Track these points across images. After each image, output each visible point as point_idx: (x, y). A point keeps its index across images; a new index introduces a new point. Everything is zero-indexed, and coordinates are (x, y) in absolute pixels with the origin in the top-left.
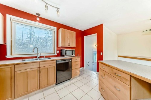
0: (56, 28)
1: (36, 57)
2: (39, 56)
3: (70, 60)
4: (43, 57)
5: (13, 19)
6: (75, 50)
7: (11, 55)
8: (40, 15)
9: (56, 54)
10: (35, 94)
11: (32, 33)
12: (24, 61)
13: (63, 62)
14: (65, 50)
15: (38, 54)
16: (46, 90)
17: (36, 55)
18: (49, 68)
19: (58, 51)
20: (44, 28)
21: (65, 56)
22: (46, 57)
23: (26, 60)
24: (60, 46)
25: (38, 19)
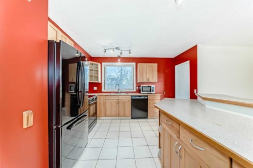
0: (134, 64)
1: (118, 92)
3: (146, 97)
4: (123, 92)
6: (154, 86)
8: (120, 56)
9: (135, 90)
13: (137, 98)
14: (142, 86)
19: (137, 87)
21: (142, 92)
22: (125, 92)
24: (138, 82)
25: (119, 60)
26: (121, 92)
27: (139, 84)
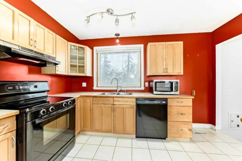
0: (142, 46)
1: (116, 91)
2: (119, 89)
3: (164, 101)
4: (123, 91)
5: (98, 50)
6: (178, 81)
7: (97, 87)
8: (119, 35)
9: (143, 88)
10: (110, 137)
11: (130, 59)
12: (104, 94)
13: (147, 102)
14: (155, 81)
15: (117, 87)
16: (122, 138)
17: (115, 89)
18: (126, 108)
19: (147, 84)
20: (126, 51)
21: (155, 92)
22: (127, 91)
23: (106, 93)
24: (148, 74)
25: (118, 41)
26: (121, 91)
27: (149, 79)
